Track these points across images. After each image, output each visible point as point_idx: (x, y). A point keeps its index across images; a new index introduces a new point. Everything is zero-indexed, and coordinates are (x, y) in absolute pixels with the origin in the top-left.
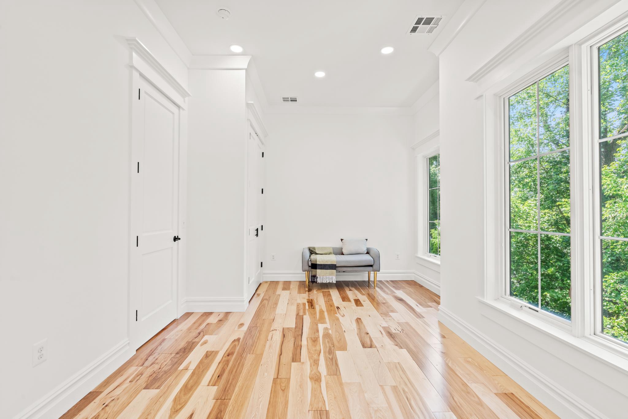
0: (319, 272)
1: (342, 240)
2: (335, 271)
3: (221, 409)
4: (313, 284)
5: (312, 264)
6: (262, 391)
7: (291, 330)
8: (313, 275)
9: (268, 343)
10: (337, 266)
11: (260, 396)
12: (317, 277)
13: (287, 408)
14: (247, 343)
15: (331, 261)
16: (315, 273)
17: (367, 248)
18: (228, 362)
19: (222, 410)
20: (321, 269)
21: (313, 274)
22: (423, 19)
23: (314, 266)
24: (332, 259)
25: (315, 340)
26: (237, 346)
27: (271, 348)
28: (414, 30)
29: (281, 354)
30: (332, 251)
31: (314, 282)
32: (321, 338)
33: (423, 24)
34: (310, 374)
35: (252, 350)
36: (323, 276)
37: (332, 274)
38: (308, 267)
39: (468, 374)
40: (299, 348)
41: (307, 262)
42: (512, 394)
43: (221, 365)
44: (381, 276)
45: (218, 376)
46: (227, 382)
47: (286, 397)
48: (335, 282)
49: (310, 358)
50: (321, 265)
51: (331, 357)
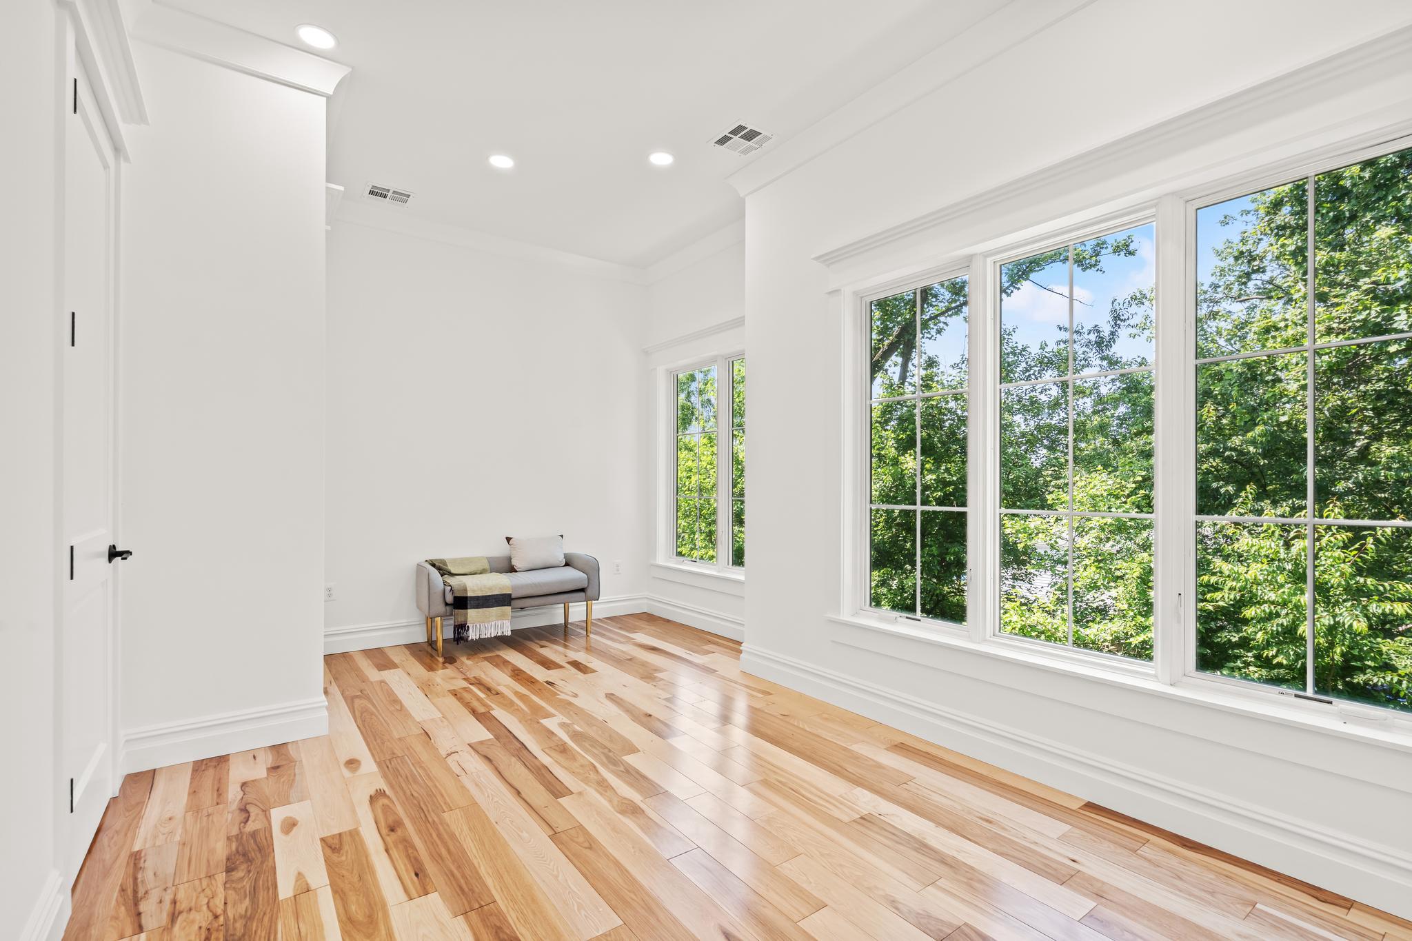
0: (472, 614)
1: (508, 539)
2: (508, 609)
3: (495, 925)
4: (458, 644)
5: (456, 598)
6: (549, 865)
7: (492, 745)
8: (459, 623)
9: (465, 780)
10: (513, 596)
11: (555, 873)
12: (468, 627)
13: (627, 871)
14: (412, 795)
15: (500, 588)
16: (463, 620)
17: (565, 554)
18: (406, 844)
19: (498, 925)
20: (477, 607)
21: (459, 620)
22: (745, 128)
23: (461, 602)
24: (499, 583)
25: (563, 749)
26: (391, 805)
27: (484, 790)
28: (723, 141)
29: (519, 793)
30: (487, 567)
31: (462, 638)
32: (571, 742)
33: (740, 137)
34: (613, 807)
35: (443, 805)
36: (482, 624)
37: (502, 616)
38: (443, 605)
39: (838, 735)
40: (543, 771)
41: (441, 595)
42: (902, 743)
43: (394, 853)
44: (600, 610)
45: (417, 875)
46: (452, 879)
47: (608, 856)
48: (509, 634)
49: (586, 780)
50: (477, 598)
51: (622, 768)
